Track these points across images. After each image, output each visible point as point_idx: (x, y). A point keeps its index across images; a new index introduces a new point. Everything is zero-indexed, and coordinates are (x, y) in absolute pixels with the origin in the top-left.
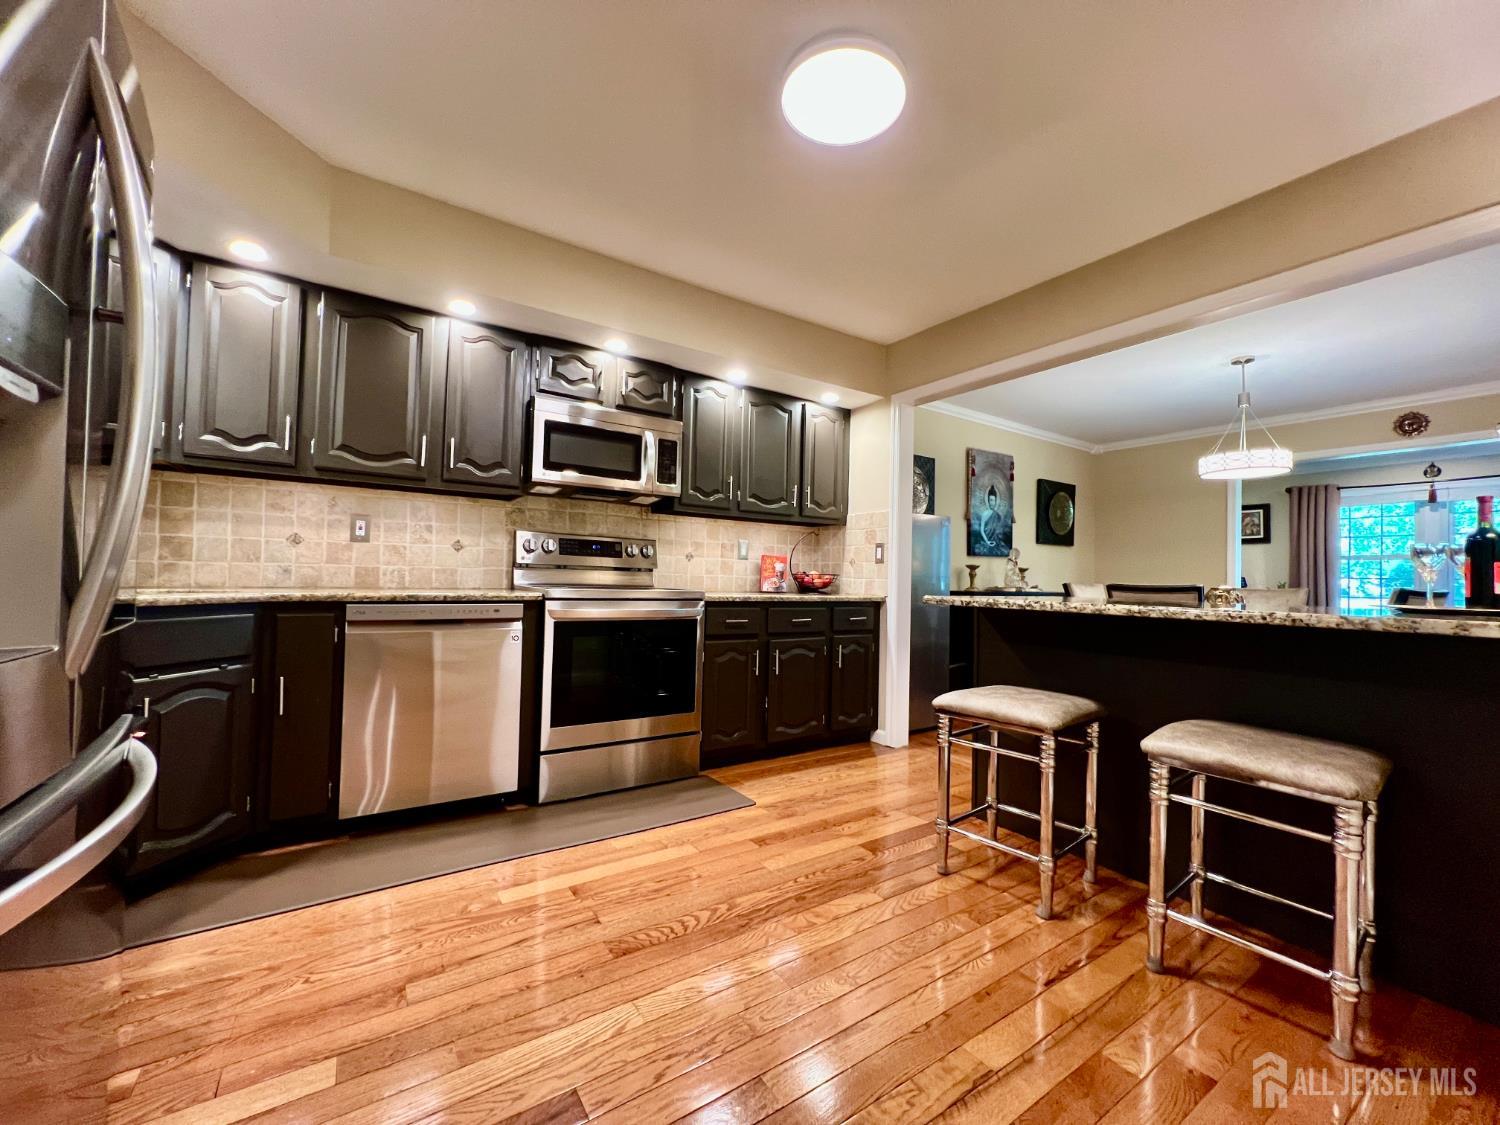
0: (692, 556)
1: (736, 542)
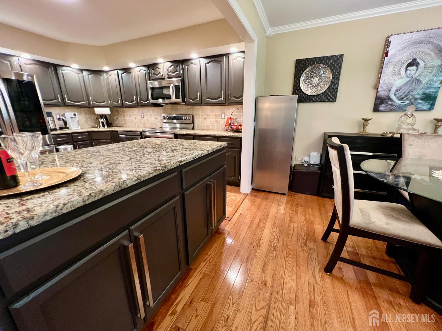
0: (206, 119)
1: (220, 113)
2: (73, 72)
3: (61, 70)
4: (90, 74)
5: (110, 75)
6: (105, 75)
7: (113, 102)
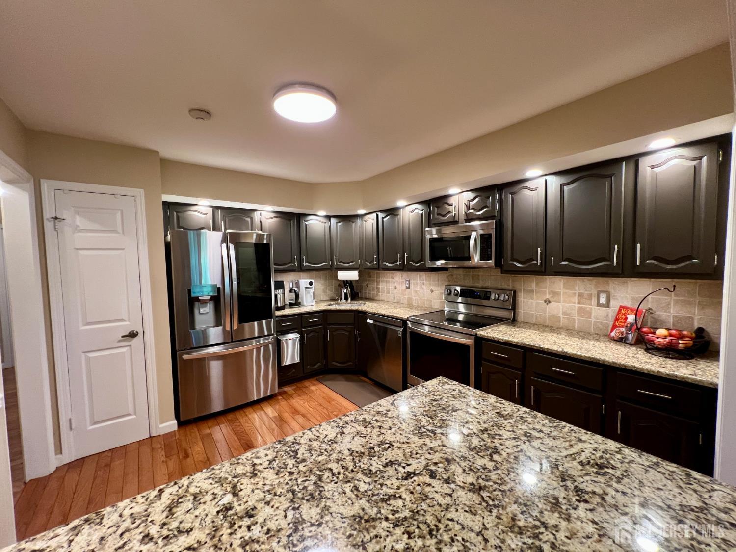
0: (550, 302)
1: (594, 292)
2: (319, 221)
3: (305, 221)
4: (339, 222)
5: (365, 221)
6: (359, 221)
7: (364, 262)
